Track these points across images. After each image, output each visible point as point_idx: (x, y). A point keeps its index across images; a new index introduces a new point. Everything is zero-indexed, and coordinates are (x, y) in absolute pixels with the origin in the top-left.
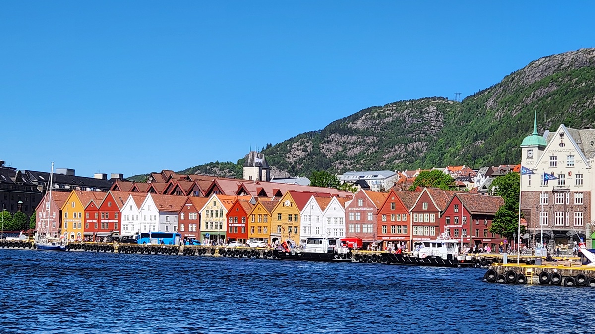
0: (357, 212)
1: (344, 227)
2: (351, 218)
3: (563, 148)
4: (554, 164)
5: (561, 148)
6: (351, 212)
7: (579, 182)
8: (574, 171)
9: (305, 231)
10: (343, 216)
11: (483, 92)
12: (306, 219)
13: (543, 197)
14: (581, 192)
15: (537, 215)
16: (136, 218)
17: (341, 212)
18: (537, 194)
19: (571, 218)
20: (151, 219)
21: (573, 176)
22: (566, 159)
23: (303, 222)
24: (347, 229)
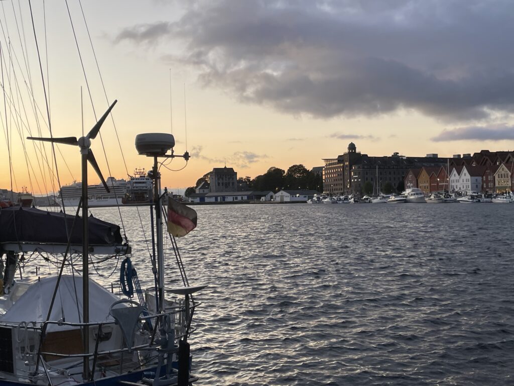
16: (458, 181)
20: (466, 181)
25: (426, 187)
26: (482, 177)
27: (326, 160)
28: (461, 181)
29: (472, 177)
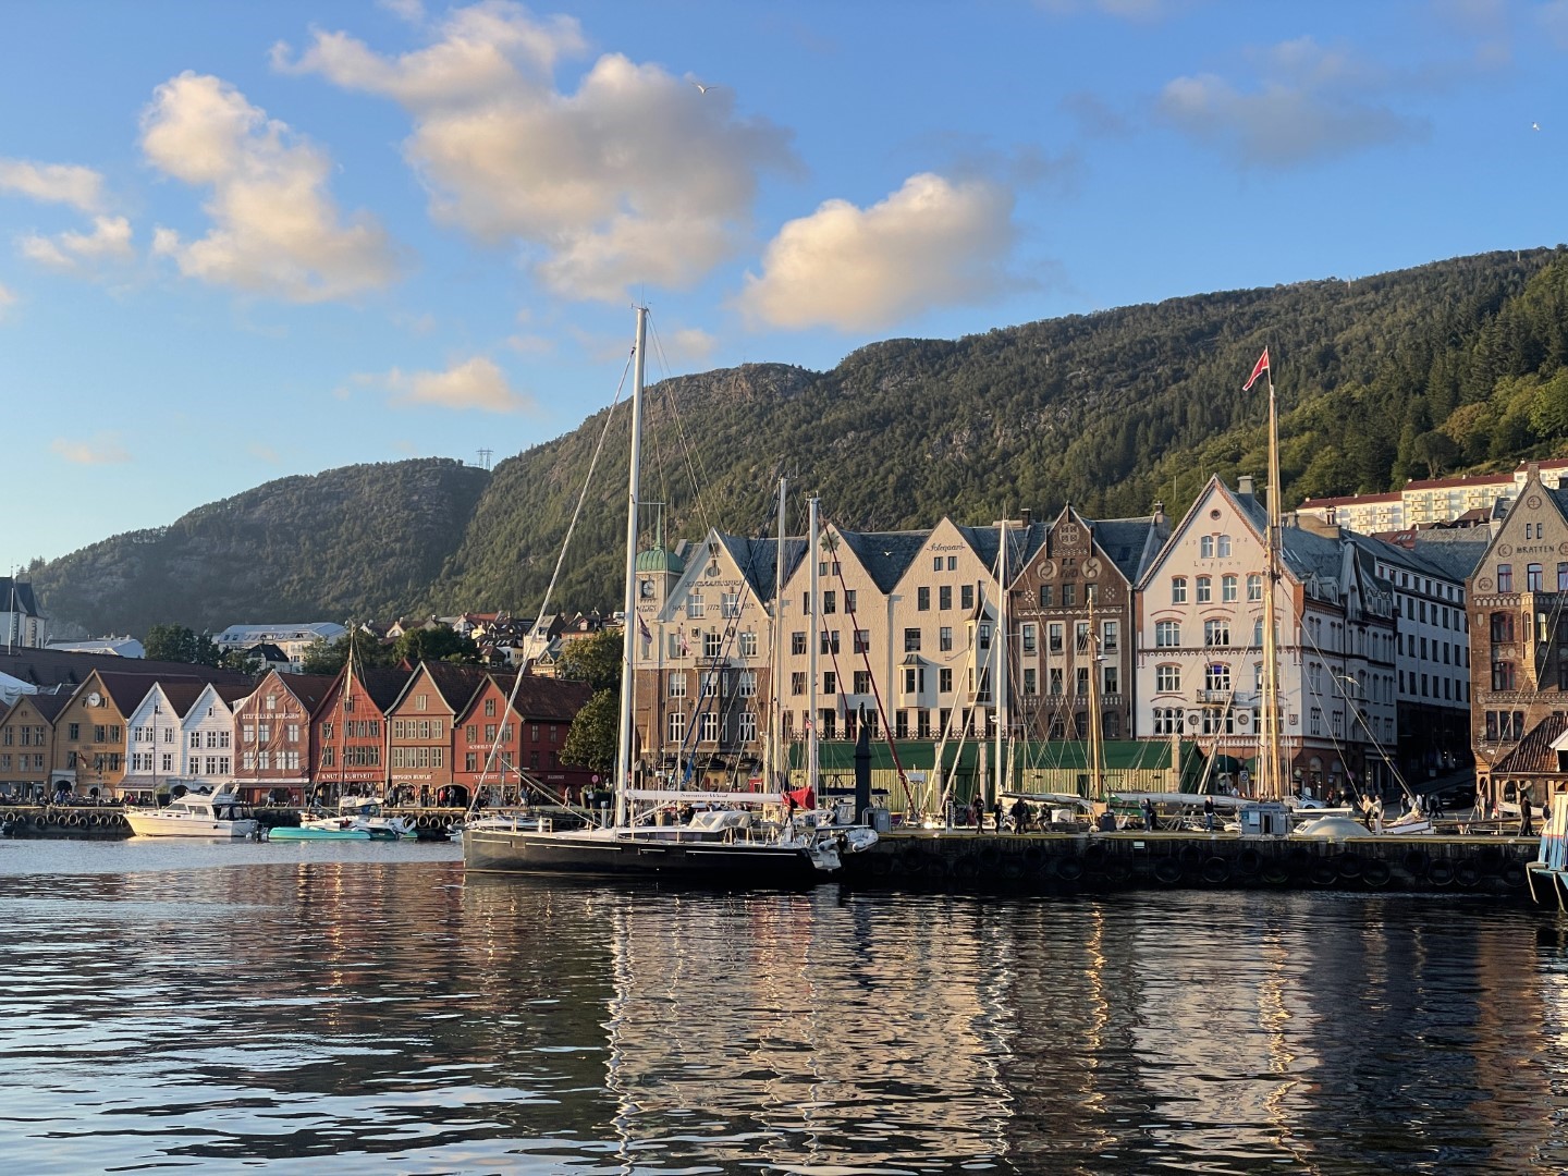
0: (265, 722)
1: (230, 755)
2: (250, 736)
3: (717, 578)
5: (709, 579)
7: (749, 651)
8: (738, 626)
9: (139, 766)
10: (231, 730)
11: (541, 448)
12: (138, 739)
13: (676, 681)
14: (751, 670)
15: (660, 720)
17: (224, 721)
18: (660, 674)
19: (733, 726)
21: (737, 635)
22: (718, 601)
23: (131, 745)
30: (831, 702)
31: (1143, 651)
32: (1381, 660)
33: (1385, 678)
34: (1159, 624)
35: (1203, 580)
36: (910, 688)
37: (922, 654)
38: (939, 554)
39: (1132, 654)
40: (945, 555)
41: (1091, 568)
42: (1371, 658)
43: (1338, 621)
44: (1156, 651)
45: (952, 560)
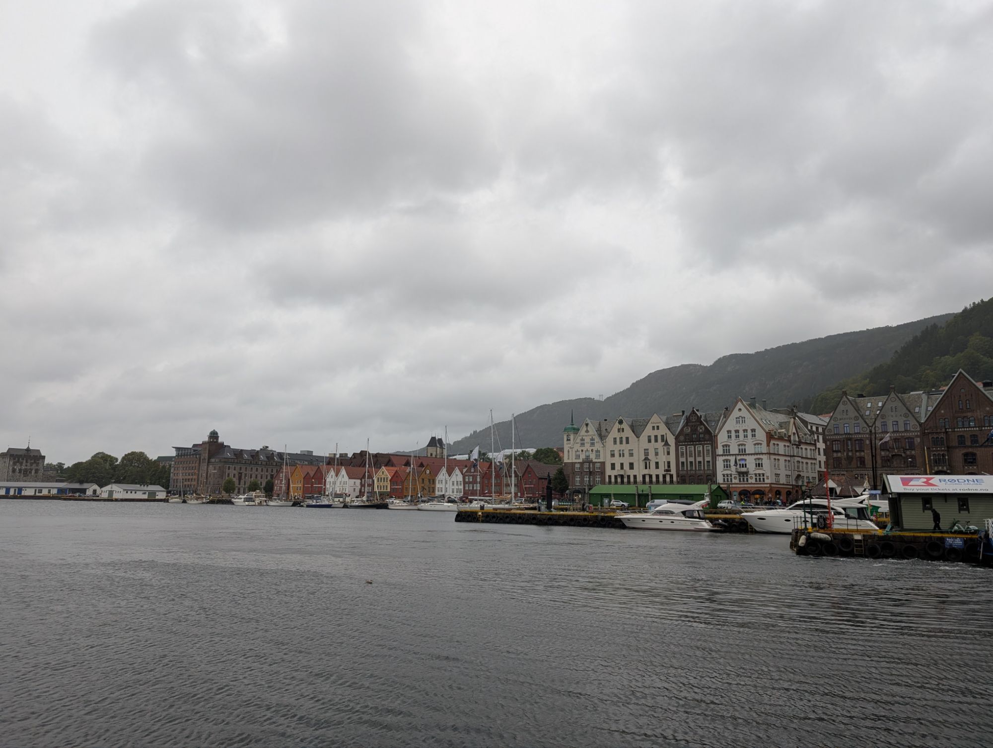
0: (471, 476)
1: (462, 487)
2: (467, 480)
3: (588, 433)
4: (583, 444)
5: (586, 434)
6: (467, 476)
7: (598, 456)
8: (595, 449)
9: (439, 491)
10: (461, 480)
12: (439, 483)
13: (577, 466)
14: (599, 462)
15: (574, 478)
16: (335, 483)
17: (460, 478)
18: (573, 464)
19: (594, 480)
20: (344, 483)
21: (594, 451)
22: (589, 441)
23: (438, 485)
24: (464, 487)
25: (299, 489)
26: (361, 480)
27: (178, 449)
28: (338, 484)
29: (350, 480)
30: (622, 472)
31: (718, 455)
32: (809, 457)
33: (812, 463)
34: (723, 446)
35: (737, 431)
36: (646, 468)
37: (649, 457)
38: (653, 425)
39: (714, 456)
40: (656, 425)
41: (701, 429)
42: (804, 456)
43: (787, 444)
44: (722, 455)
45: (658, 427)
